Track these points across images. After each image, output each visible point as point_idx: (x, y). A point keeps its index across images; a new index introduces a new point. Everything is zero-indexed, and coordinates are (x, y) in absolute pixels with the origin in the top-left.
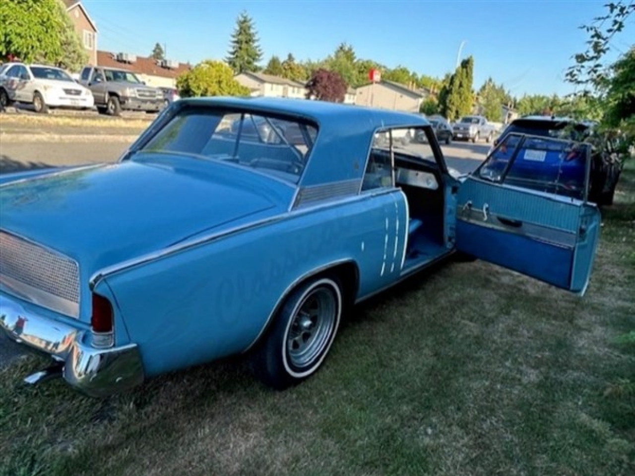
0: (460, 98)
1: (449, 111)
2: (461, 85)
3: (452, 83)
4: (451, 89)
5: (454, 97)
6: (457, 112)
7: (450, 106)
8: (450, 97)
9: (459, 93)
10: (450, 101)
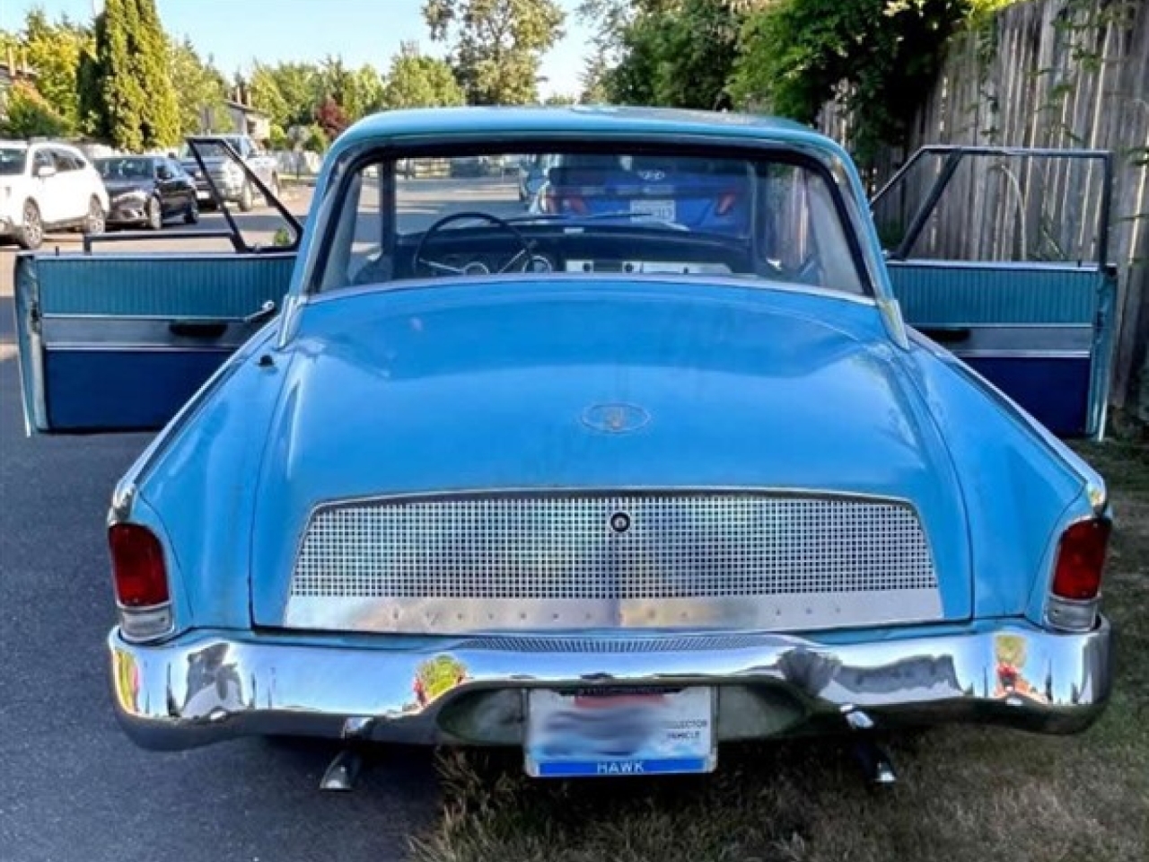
0: (143, 86)
1: (120, 128)
2: (133, 47)
3: (103, 41)
4: (109, 60)
5: (123, 84)
6: (145, 128)
7: (121, 113)
8: (111, 84)
9: (134, 70)
10: (115, 95)
